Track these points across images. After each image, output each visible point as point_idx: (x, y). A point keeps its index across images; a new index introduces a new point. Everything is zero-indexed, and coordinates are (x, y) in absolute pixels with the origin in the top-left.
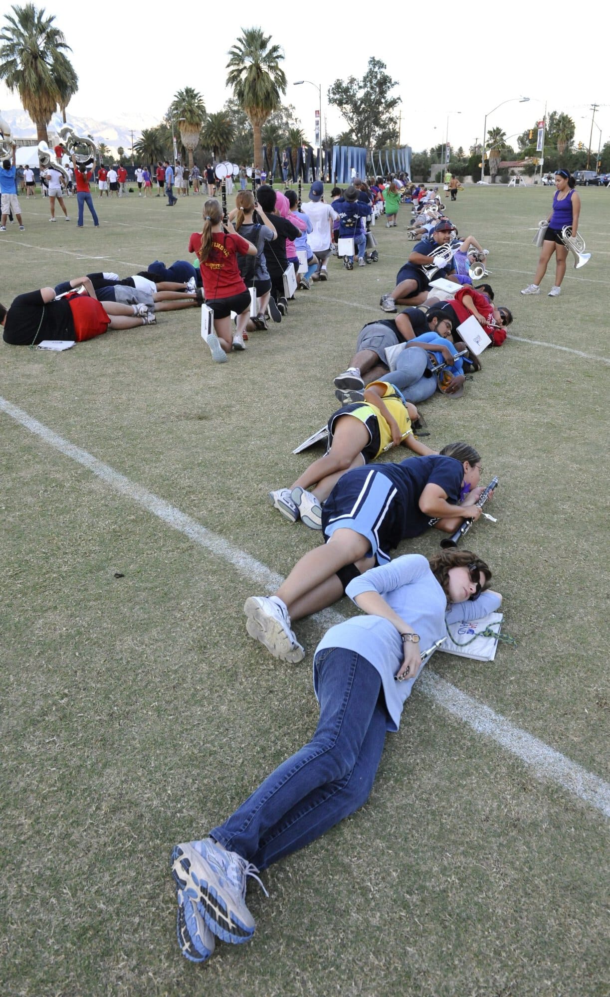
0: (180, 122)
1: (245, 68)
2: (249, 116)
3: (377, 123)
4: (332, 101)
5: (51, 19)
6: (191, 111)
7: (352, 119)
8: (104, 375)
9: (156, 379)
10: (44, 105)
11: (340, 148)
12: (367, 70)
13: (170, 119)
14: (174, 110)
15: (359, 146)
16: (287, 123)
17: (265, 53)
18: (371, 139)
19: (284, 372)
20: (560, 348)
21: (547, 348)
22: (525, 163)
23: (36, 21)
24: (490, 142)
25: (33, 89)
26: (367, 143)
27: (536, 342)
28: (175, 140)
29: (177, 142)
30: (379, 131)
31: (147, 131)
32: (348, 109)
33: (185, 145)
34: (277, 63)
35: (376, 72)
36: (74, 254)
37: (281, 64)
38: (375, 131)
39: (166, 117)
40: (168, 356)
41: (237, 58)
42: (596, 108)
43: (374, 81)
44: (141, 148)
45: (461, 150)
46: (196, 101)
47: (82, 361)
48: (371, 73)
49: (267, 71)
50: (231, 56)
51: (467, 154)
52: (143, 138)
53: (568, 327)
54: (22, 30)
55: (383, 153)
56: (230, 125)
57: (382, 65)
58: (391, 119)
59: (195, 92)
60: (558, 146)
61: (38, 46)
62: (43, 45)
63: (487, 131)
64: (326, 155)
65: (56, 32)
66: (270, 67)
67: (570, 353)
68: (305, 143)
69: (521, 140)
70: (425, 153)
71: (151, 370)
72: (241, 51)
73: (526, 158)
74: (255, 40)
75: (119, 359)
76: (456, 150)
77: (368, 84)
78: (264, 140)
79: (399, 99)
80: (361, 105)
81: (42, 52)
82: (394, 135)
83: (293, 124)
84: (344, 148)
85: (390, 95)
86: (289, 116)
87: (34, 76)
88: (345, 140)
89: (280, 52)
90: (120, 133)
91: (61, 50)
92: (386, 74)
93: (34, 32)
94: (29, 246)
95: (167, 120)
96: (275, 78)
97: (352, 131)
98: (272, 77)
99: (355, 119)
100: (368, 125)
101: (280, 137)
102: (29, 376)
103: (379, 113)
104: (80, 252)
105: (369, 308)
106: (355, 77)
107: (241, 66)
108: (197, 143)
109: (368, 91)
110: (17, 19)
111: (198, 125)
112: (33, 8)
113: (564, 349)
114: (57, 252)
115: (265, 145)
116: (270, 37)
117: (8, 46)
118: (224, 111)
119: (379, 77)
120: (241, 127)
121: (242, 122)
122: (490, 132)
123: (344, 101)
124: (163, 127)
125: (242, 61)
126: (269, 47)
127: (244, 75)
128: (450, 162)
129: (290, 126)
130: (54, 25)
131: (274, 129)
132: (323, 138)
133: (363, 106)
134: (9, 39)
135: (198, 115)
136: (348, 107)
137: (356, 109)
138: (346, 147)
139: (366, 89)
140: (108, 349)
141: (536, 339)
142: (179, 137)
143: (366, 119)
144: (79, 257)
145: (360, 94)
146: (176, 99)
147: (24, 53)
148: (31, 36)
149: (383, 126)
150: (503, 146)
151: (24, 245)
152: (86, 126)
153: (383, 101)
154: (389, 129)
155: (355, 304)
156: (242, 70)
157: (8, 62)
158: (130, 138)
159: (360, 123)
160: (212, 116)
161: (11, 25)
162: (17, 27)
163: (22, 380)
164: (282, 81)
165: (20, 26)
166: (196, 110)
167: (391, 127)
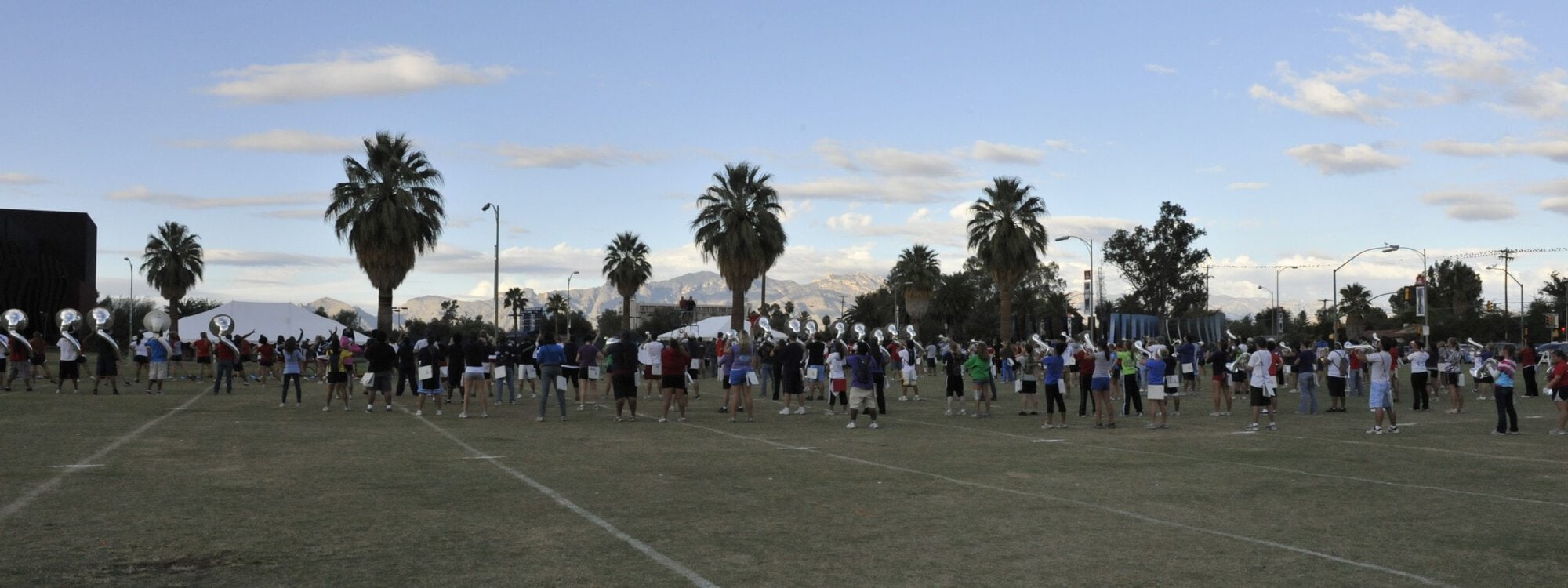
0: (906, 286)
1: (993, 224)
2: (995, 279)
3: (1175, 284)
4: (1109, 257)
5: (765, 179)
6: (921, 274)
7: (1138, 279)
8: (817, 569)
9: (874, 577)
10: (745, 270)
11: (1120, 316)
12: (1158, 218)
13: (893, 283)
14: (899, 272)
15: (1149, 313)
16: (1047, 286)
17: (1019, 206)
18: (1166, 304)
19: (1022, 579)
20: (1394, 572)
21: (1375, 572)
22: (1403, 332)
23: (747, 181)
24: (1346, 305)
25: (732, 252)
26: (1160, 309)
27: (1363, 565)
28: (897, 308)
29: (900, 310)
30: (1176, 293)
31: (862, 296)
32: (1133, 266)
33: (910, 315)
34: (1034, 217)
35: (1172, 220)
36: (774, 443)
37: (1040, 219)
38: (1171, 293)
39: (887, 279)
40: (887, 556)
41: (982, 215)
42: (1509, 255)
43: (1170, 232)
44: (852, 318)
45: (1303, 315)
46: (928, 261)
47: (793, 555)
48: (1164, 223)
49: (1020, 226)
50: (975, 212)
51: (1313, 319)
52: (856, 304)
53: (1414, 549)
54: (731, 190)
55: (1183, 322)
56: (970, 290)
57: (1179, 211)
58: (1195, 278)
59: (928, 250)
60: (1455, 307)
61: (746, 206)
62: (752, 205)
63: (1338, 290)
64: (1100, 325)
65: (770, 192)
66: (1024, 221)
67: (1408, 579)
68: (1073, 311)
69: (1396, 300)
70: (1247, 320)
71: (869, 569)
72: (987, 204)
73: (1405, 325)
74: (1006, 192)
75: (833, 555)
76: (1295, 315)
77: (1161, 236)
78: (1014, 307)
79: (1206, 251)
80: (1151, 260)
81: (749, 213)
82: (1202, 297)
83: (1056, 286)
84: (1125, 317)
85: (1194, 246)
86: (1050, 276)
87: (736, 238)
88: (1128, 304)
89: (1039, 205)
90: (828, 301)
91: (772, 210)
92: (1186, 222)
93: (744, 193)
94: (720, 432)
95: (889, 284)
96: (1031, 233)
97: (1138, 294)
98: (1028, 232)
99: (1143, 279)
100: (1161, 286)
101: (1037, 303)
102: (736, 565)
103: (1177, 270)
104: (778, 440)
105: (1139, 516)
106: (1144, 227)
107: (988, 223)
108: (926, 310)
109: (1160, 244)
110: (727, 178)
111: (929, 289)
112: (747, 168)
113: (1401, 573)
114: (754, 440)
115: (1016, 313)
116: (1027, 188)
117: (712, 207)
118: (963, 271)
119: (1176, 225)
120: (985, 291)
121: (986, 284)
122: (1343, 292)
123: (1127, 256)
124: (883, 291)
125: (991, 216)
126: (1025, 199)
127: (992, 233)
128: (1285, 331)
129: (1051, 290)
130: (767, 184)
131: (1028, 294)
132: (1095, 304)
133: (1154, 262)
134: (714, 200)
135: (929, 278)
136: (1133, 264)
137: (1144, 266)
138: (1128, 315)
139: (1158, 242)
140: (820, 545)
141: (1363, 561)
142: (902, 304)
143: (1158, 278)
144: (780, 446)
145: (1151, 247)
146: (902, 259)
147: (728, 215)
148: (740, 196)
149: (1185, 286)
150: (1367, 308)
151: (715, 431)
152: (786, 290)
153: (1182, 255)
154: (1192, 290)
155: (1121, 512)
156: (989, 226)
157: (710, 224)
158: (839, 305)
159: (1149, 283)
160: (946, 278)
161: (720, 185)
162: (726, 187)
163: (730, 568)
164: (1041, 238)
165: (729, 187)
166: (926, 272)
167: (1194, 287)
